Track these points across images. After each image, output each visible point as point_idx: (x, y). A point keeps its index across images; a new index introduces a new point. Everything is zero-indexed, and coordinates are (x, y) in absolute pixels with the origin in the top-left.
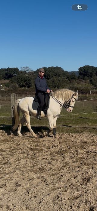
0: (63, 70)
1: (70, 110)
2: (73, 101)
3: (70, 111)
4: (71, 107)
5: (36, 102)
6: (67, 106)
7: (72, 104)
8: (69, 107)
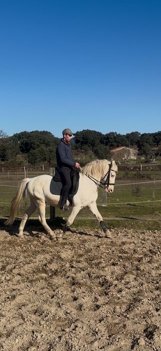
0: (53, 136)
1: (111, 190)
2: (113, 176)
3: (111, 192)
4: (111, 184)
5: (55, 181)
6: (105, 184)
7: (112, 180)
8: (108, 186)
